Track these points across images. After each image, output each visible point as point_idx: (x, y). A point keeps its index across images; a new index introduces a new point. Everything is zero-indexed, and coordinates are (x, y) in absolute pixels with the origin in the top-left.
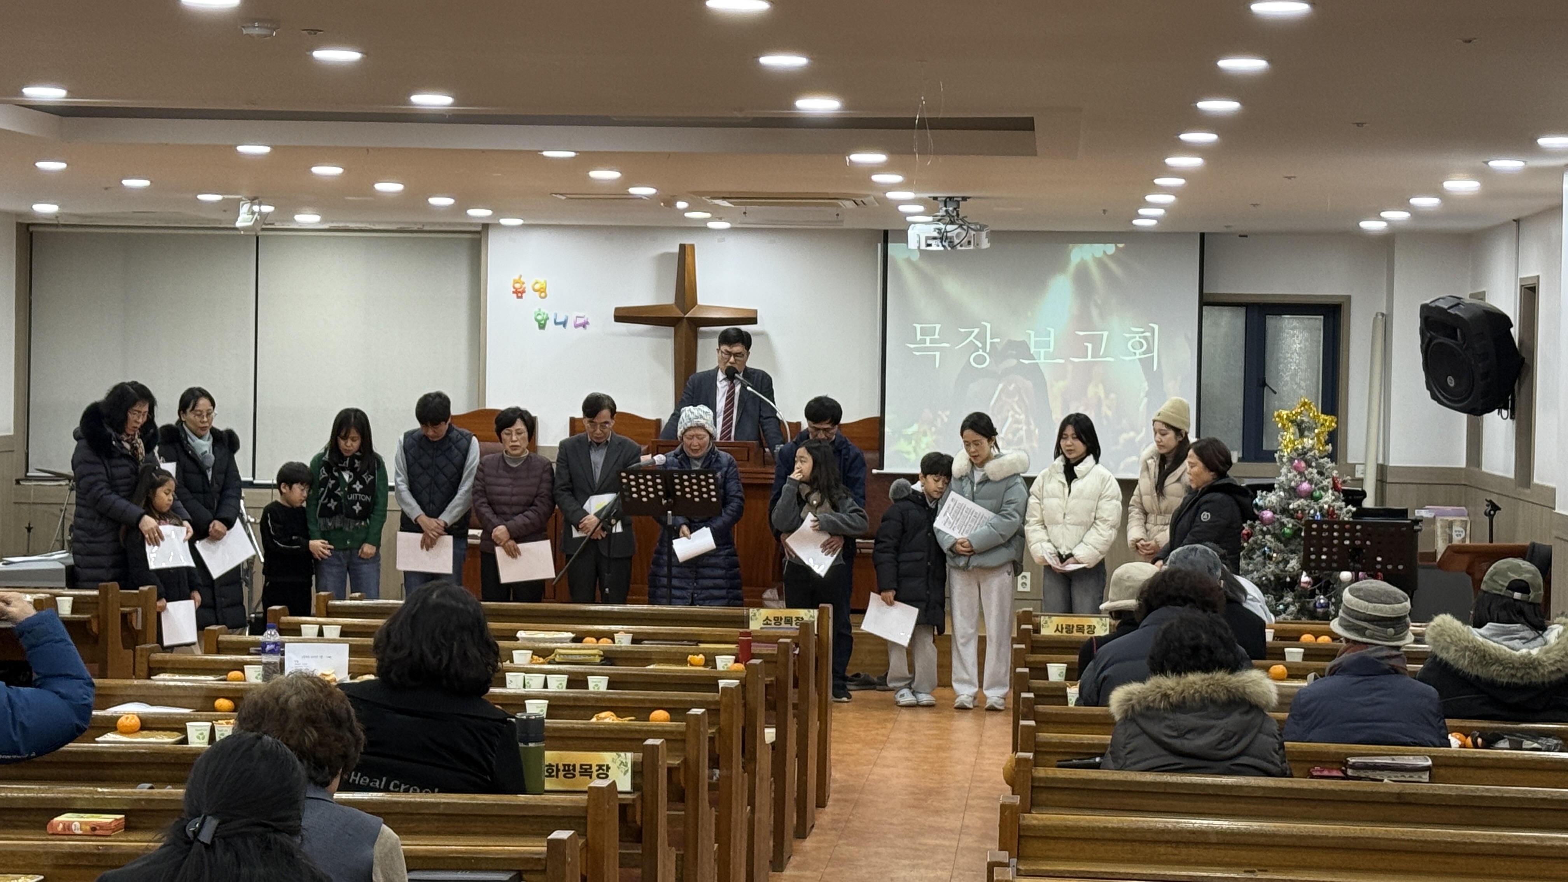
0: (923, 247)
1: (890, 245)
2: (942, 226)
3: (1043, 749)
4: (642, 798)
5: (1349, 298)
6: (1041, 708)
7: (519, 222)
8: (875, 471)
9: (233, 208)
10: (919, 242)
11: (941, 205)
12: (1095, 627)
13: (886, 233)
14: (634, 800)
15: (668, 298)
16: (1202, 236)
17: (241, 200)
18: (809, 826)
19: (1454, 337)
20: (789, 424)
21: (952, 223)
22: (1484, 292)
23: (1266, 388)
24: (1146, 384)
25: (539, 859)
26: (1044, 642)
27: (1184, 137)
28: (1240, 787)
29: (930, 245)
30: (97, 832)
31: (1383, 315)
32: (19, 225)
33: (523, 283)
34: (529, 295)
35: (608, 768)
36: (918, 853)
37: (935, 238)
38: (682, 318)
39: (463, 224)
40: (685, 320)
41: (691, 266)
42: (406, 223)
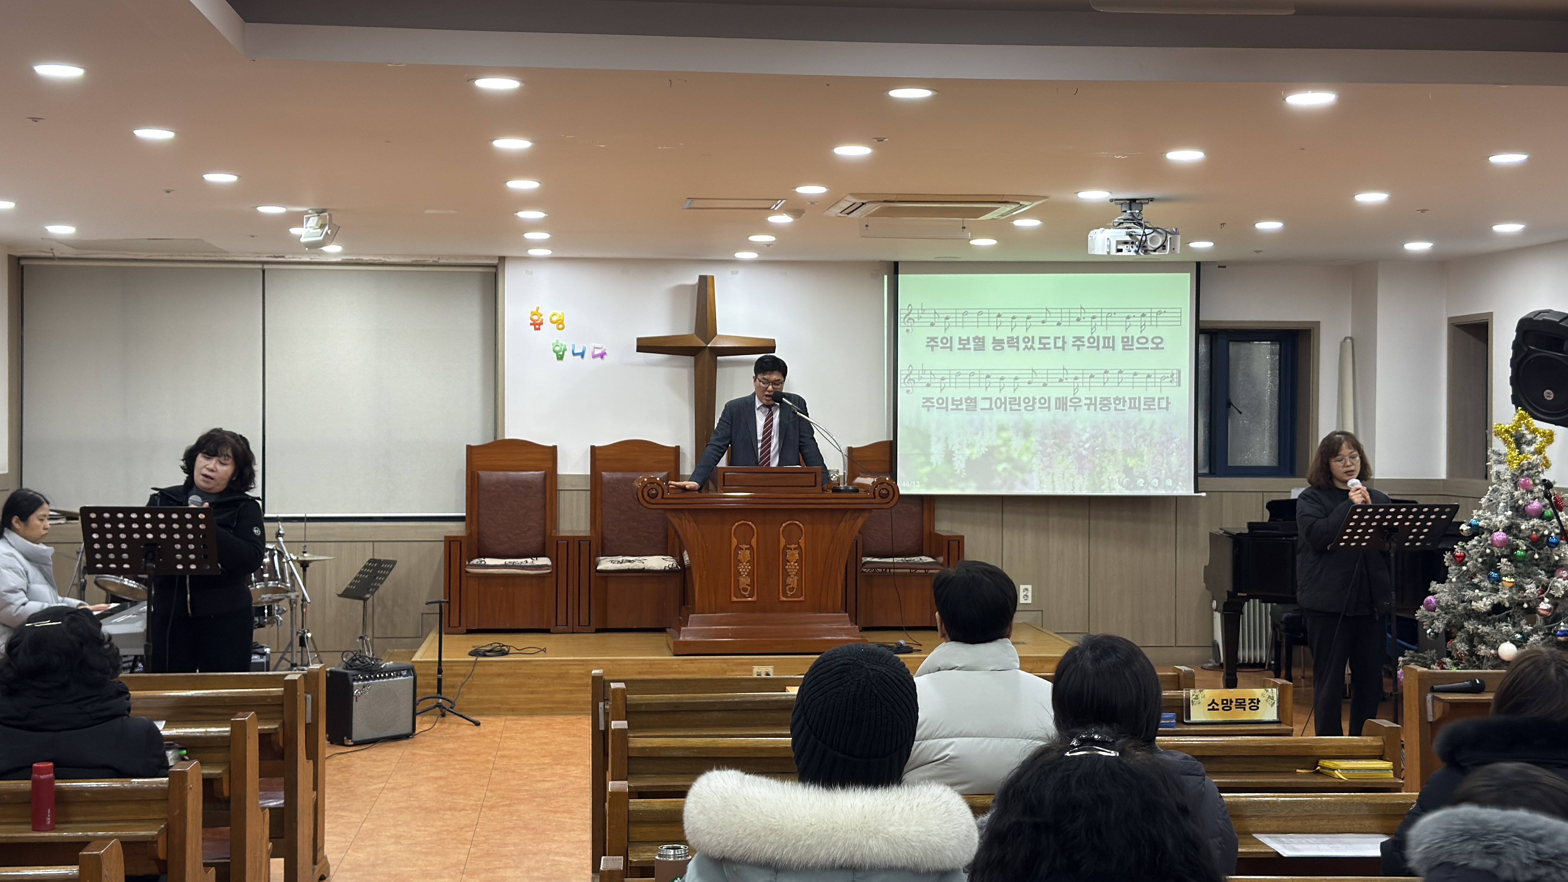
0: (1113, 252)
5: (1318, 323)
10: (1109, 246)
11: (1124, 208)
13: (897, 264)
15: (687, 328)
16: (1198, 265)
23: (1231, 408)
29: (1120, 250)
31: (1351, 338)
32: (10, 257)
33: (541, 315)
34: (546, 327)
37: (1126, 243)
38: (705, 348)
39: (479, 257)
40: (707, 349)
41: (712, 297)
42: (420, 255)
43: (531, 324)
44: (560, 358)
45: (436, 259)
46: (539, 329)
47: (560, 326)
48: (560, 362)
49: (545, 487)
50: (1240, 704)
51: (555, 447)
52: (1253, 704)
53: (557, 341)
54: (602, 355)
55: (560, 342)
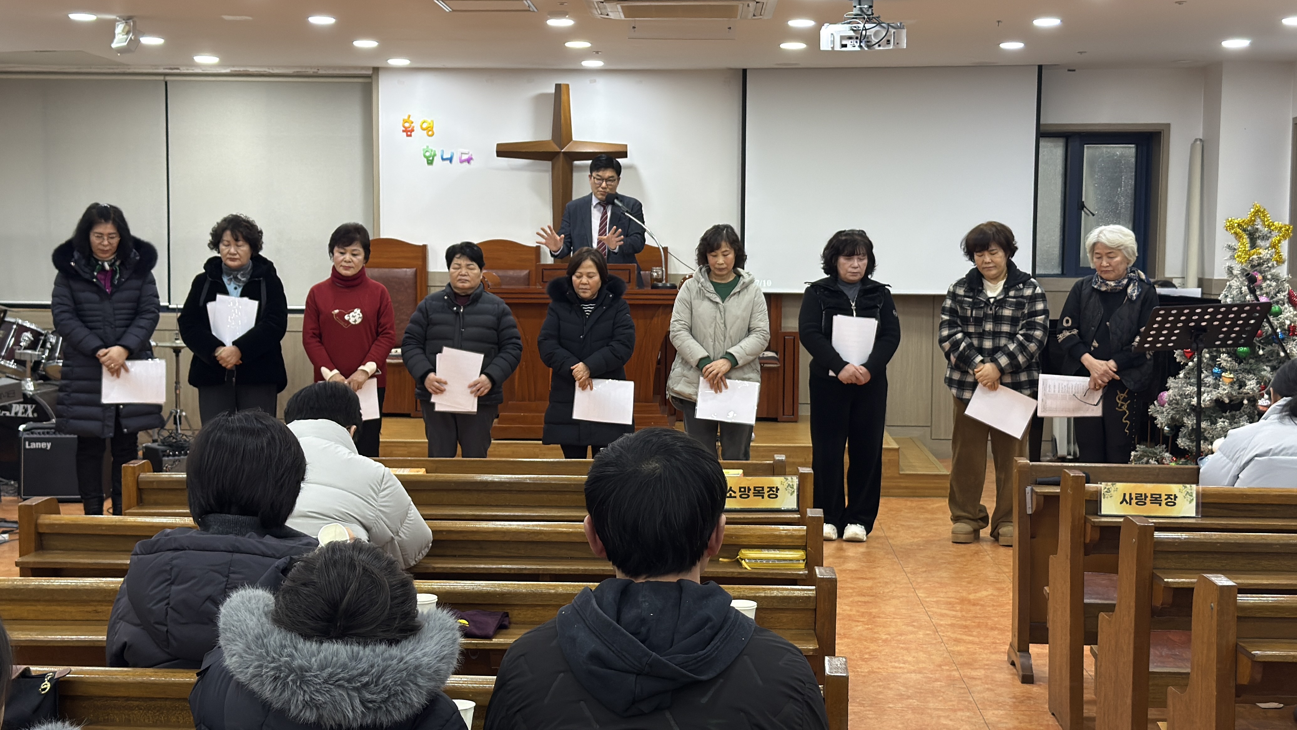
0: (838, 48)
2: (858, 25)
5: (1168, 125)
7: (407, 61)
10: (833, 42)
13: (745, 71)
15: (545, 135)
16: (1040, 68)
17: (116, 20)
23: (1083, 211)
31: (1201, 140)
33: (412, 123)
34: (418, 133)
38: (558, 153)
39: (355, 68)
40: (561, 155)
41: (566, 105)
42: (301, 67)
43: (403, 131)
44: (430, 162)
45: (316, 70)
46: (410, 136)
47: (430, 133)
48: (430, 167)
49: (416, 282)
50: (759, 492)
51: (424, 247)
52: (771, 492)
53: (428, 147)
54: (469, 161)
55: (430, 148)
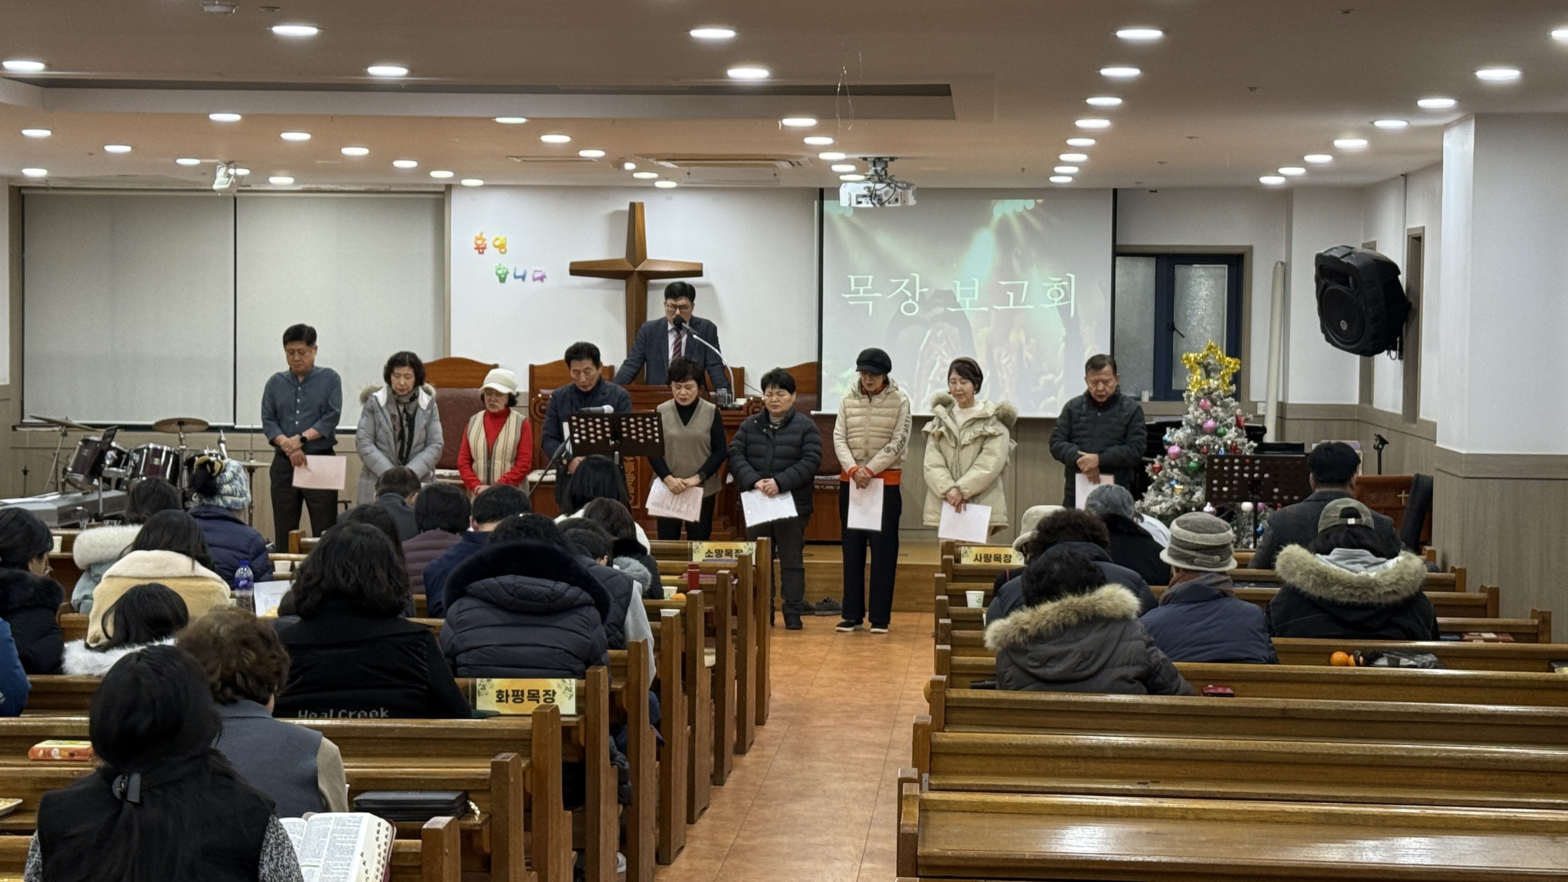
0: (854, 204)
1: (825, 202)
2: (871, 185)
3: (958, 671)
4: (585, 720)
5: (1251, 248)
6: (957, 633)
7: (479, 182)
8: (813, 412)
9: (211, 172)
10: (850, 199)
11: (871, 165)
12: (1011, 556)
13: (822, 191)
14: (577, 722)
15: (619, 253)
16: (1115, 191)
17: (218, 164)
18: (748, 741)
19: (1346, 283)
20: (732, 369)
21: (881, 182)
22: (1375, 242)
23: (1175, 333)
24: (1064, 330)
25: (485, 780)
26: (964, 571)
27: (1091, 101)
28: (1138, 705)
29: (860, 203)
30: (76, 758)
31: (1282, 263)
32: (11, 188)
33: (484, 240)
34: (490, 250)
35: (554, 693)
36: (849, 767)
37: (864, 196)
39: (428, 185)
40: (635, 274)
41: (641, 223)
43: (476, 249)
44: (502, 280)
46: (482, 253)
47: (503, 250)
48: (502, 284)
54: (542, 279)
55: (502, 265)
